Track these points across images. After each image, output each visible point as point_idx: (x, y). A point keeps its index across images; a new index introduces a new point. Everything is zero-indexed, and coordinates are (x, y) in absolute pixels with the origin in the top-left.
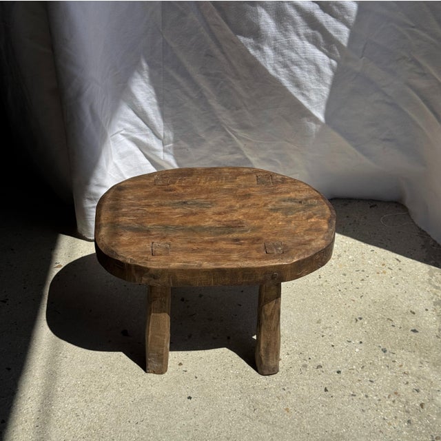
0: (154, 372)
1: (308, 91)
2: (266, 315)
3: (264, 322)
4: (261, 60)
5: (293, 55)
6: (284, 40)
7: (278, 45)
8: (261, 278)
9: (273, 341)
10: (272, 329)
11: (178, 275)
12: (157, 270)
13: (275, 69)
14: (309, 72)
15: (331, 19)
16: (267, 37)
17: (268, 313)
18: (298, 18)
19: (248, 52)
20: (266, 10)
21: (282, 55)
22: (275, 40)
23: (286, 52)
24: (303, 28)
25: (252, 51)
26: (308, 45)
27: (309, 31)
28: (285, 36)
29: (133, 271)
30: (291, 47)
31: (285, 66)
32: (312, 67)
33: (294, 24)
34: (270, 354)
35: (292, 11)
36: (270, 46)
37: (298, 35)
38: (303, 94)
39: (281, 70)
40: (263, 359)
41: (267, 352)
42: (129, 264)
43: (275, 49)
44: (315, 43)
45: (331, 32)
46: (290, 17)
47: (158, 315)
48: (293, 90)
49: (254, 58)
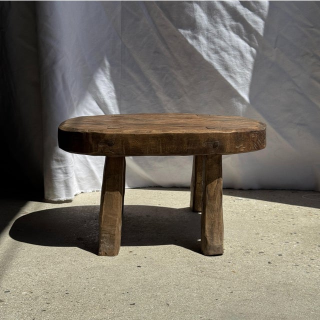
0: (106, 254)
1: (235, 74)
2: (209, 195)
3: (208, 203)
4: (197, 48)
5: (222, 43)
6: (214, 31)
7: (209, 35)
8: (204, 145)
9: (217, 222)
10: (216, 209)
11: (130, 142)
12: (112, 135)
13: (208, 55)
14: (235, 57)
15: (250, 12)
16: (201, 28)
17: (212, 194)
18: (224, 12)
19: (187, 41)
20: (200, 6)
21: (214, 43)
22: (208, 30)
23: (216, 40)
24: (229, 21)
25: (190, 41)
26: (232, 34)
27: (234, 23)
28: (215, 27)
29: (90, 140)
30: (220, 36)
31: (217, 52)
32: (237, 53)
33: (222, 17)
34: (215, 235)
35: (220, 7)
36: (204, 35)
37: (225, 26)
38: (231, 77)
39: (213, 56)
40: (208, 239)
41: (212, 233)
42: (86, 133)
43: (208, 38)
44: (238, 33)
45: (250, 23)
46: (218, 11)
47: (111, 193)
48: (223, 73)
49: (192, 47)
